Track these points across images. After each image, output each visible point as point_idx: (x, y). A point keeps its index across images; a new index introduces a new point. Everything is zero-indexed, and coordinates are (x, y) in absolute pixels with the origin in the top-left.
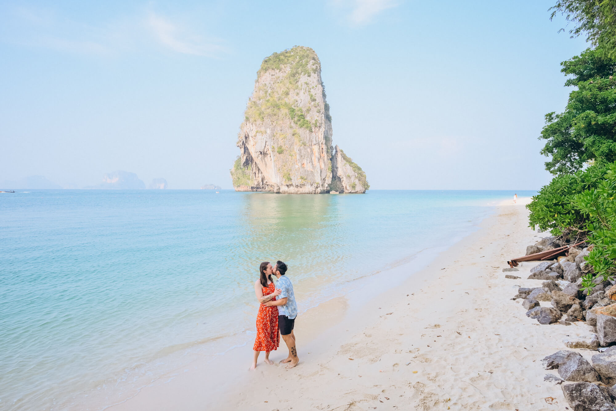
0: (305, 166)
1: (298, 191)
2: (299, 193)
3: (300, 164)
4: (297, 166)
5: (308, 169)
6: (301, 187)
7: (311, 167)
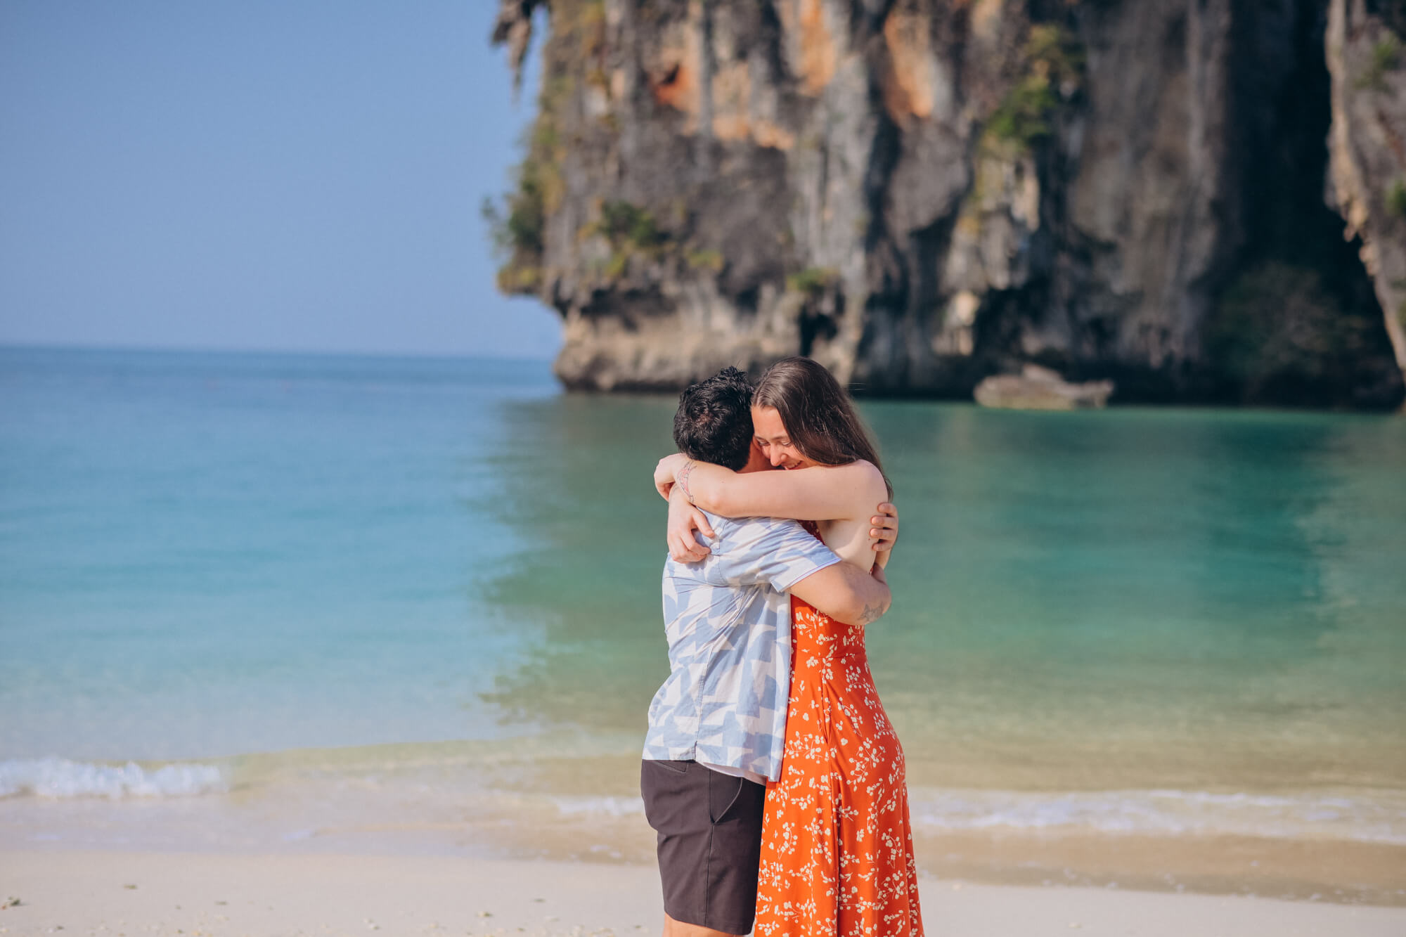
0: (689, 94)
1: (599, 363)
2: (606, 380)
3: (621, 82)
4: (597, 104)
5: (726, 128)
6: (630, 326)
7: (768, 103)
